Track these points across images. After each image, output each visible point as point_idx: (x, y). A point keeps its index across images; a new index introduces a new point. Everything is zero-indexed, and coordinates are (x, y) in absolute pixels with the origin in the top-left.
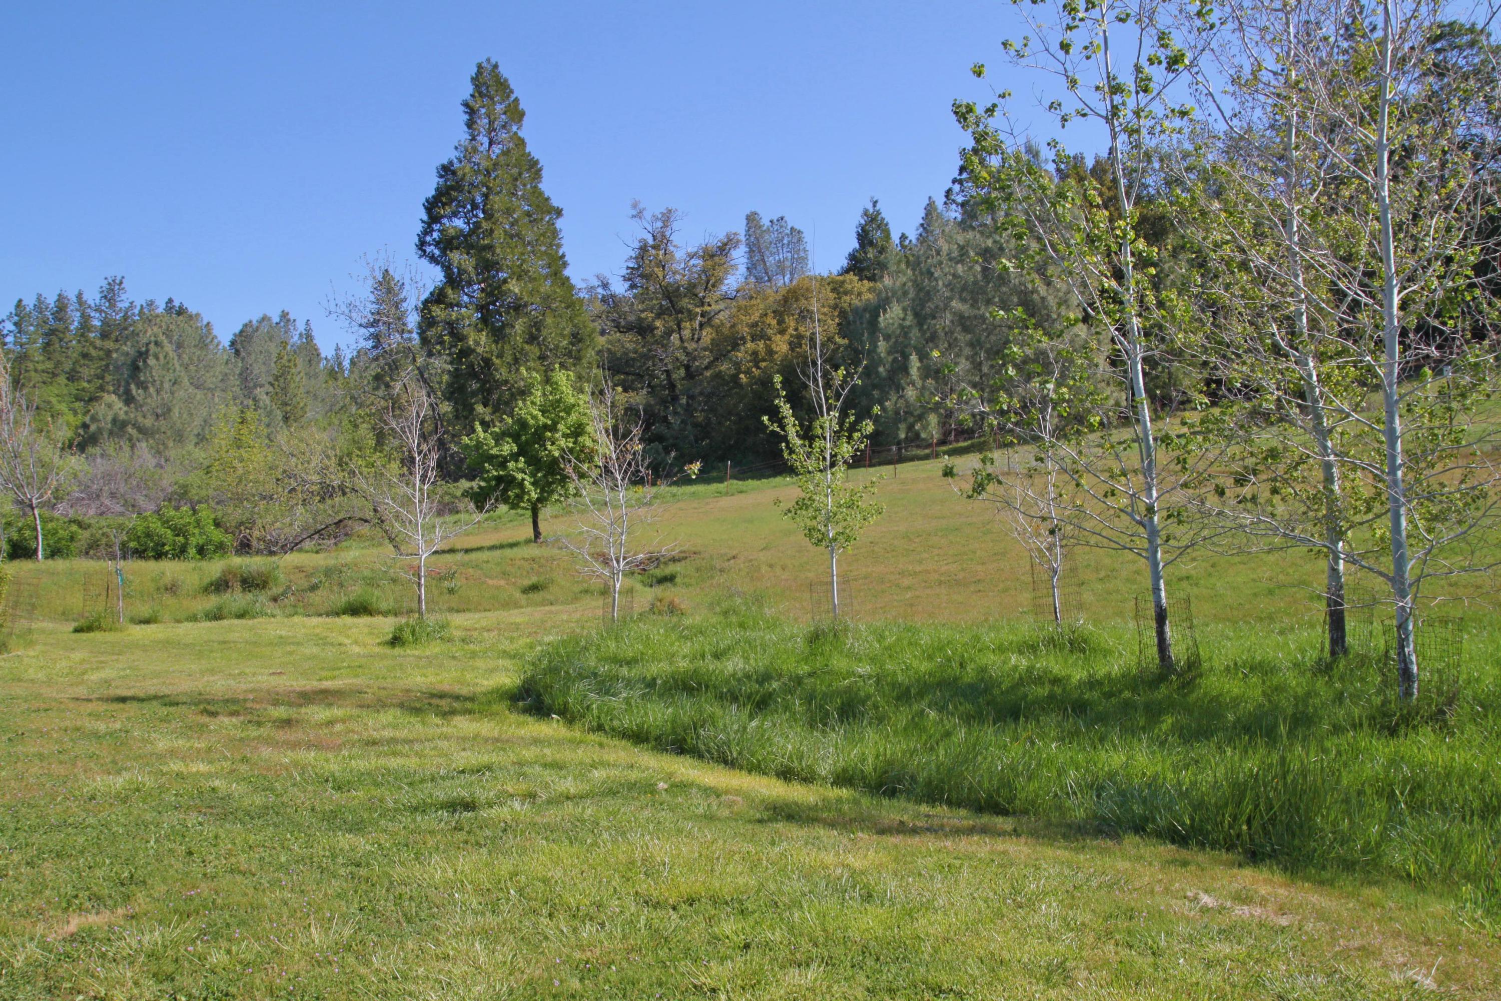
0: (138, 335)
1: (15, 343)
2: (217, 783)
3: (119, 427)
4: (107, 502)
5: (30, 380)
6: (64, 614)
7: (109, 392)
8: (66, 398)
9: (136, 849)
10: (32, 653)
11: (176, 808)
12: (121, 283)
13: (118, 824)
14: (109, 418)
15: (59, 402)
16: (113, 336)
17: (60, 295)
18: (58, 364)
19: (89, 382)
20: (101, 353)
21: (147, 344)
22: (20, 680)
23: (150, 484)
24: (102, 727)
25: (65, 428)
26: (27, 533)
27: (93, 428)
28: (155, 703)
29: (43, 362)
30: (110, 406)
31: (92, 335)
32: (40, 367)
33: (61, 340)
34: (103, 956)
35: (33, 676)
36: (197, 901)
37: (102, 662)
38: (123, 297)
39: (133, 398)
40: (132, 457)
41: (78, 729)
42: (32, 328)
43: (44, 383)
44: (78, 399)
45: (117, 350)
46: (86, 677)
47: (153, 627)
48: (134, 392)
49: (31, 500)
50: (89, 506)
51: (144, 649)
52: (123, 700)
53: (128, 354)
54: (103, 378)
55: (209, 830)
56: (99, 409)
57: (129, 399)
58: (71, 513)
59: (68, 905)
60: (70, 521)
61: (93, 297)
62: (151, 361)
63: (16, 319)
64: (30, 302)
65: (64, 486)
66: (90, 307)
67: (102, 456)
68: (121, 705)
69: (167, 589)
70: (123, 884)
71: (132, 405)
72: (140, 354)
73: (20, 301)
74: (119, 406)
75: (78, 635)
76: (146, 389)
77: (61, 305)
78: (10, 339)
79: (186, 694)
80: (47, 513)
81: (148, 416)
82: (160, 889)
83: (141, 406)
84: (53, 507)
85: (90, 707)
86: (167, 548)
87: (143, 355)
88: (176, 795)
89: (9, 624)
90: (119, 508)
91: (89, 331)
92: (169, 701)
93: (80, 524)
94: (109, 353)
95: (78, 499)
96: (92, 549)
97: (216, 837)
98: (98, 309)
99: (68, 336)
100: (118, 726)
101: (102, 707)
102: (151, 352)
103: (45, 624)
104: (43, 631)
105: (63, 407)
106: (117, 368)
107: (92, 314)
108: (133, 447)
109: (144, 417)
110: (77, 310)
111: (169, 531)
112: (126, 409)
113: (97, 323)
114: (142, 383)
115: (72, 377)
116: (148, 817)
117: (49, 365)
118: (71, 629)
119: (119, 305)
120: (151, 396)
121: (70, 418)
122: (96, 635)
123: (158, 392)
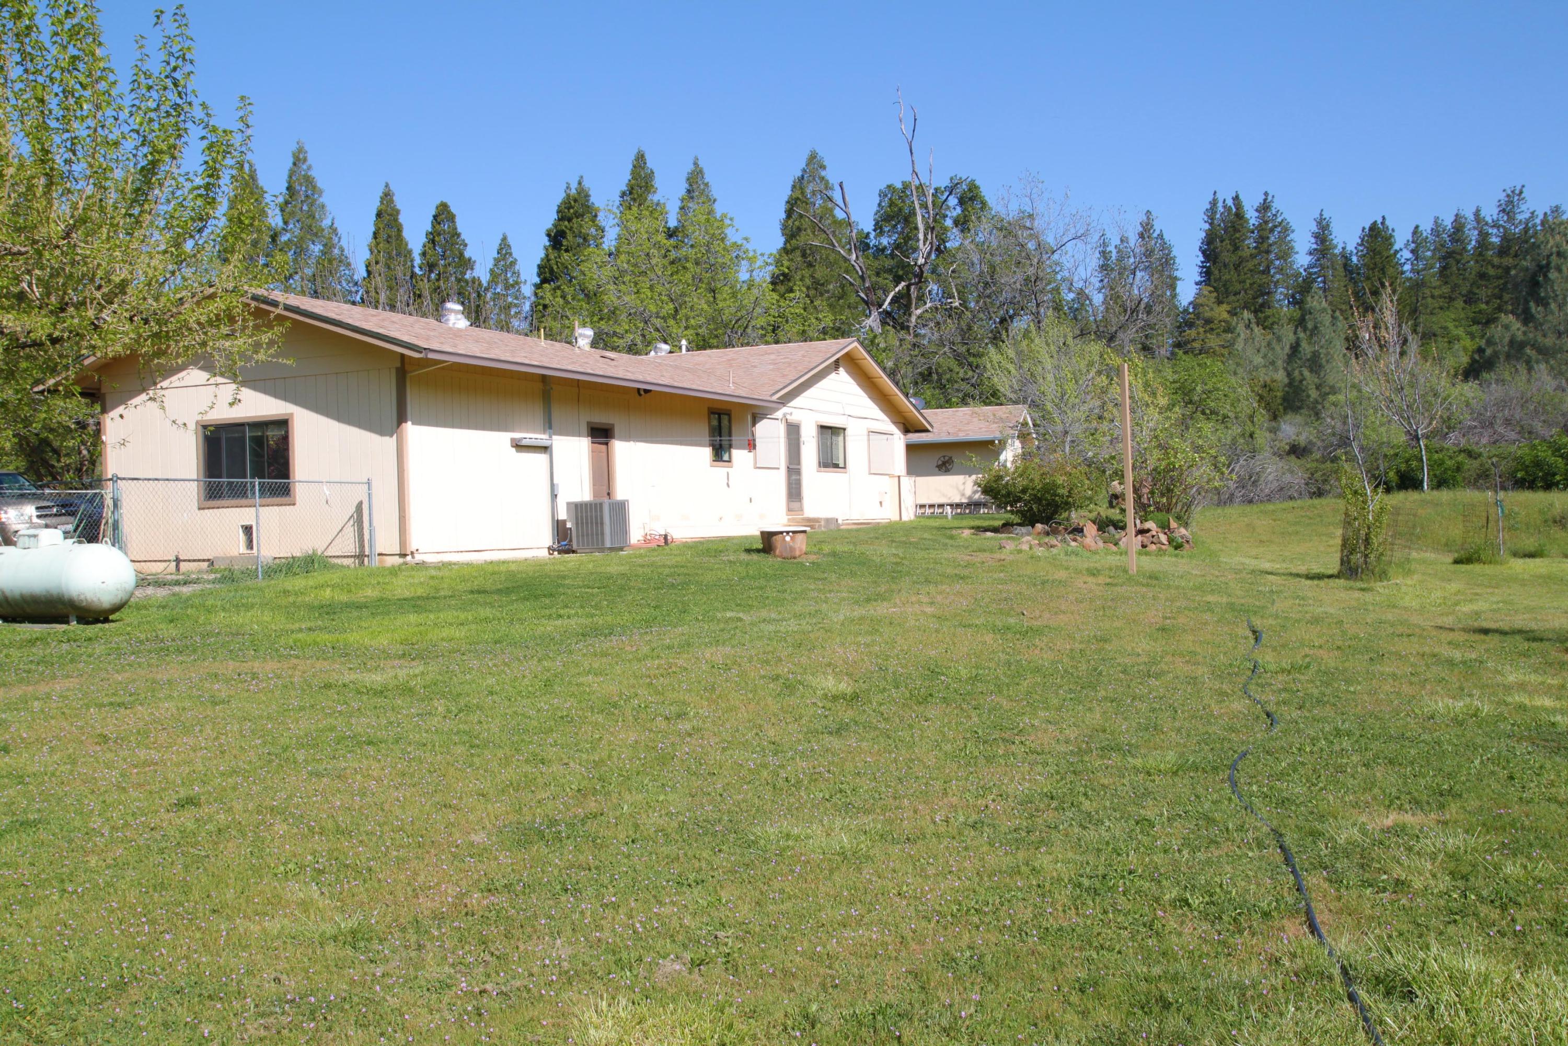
0: (1539, 247)
1: (1412, 271)
2: (1559, 718)
3: (1516, 349)
4: (1501, 430)
5: (1427, 307)
6: (1446, 545)
7: (1506, 313)
8: (1463, 322)
9: (1459, 766)
10: (1409, 582)
11: (1509, 736)
12: (1521, 192)
13: (1449, 744)
14: (1506, 340)
15: (1456, 327)
16: (1512, 251)
17: (1457, 215)
18: (1455, 287)
19: (1487, 303)
20: (1500, 271)
21: (1549, 256)
22: (1394, 607)
23: (1549, 408)
24: (1457, 655)
25: (1462, 353)
26: (1414, 464)
27: (1489, 352)
28: (1518, 637)
29: (1440, 287)
30: (1507, 327)
31: (1491, 253)
32: (1437, 292)
33: (1458, 262)
34: (1410, 849)
35: (1407, 604)
36: (1507, 819)
37: (1477, 594)
38: (1523, 207)
39: (1532, 316)
40: (1529, 381)
41: (1435, 656)
42: (1429, 254)
43: (1441, 308)
44: (1475, 322)
45: (1515, 267)
46: (1458, 608)
47: (1538, 561)
48: (1533, 310)
49: (1416, 431)
50: (1481, 434)
51: (1523, 583)
52: (1486, 631)
53: (1527, 269)
54: (1500, 298)
55: (1538, 759)
56: (1496, 331)
57: (1527, 318)
58: (1463, 442)
59: (1390, 803)
60: (1460, 451)
61: (1490, 212)
62: (1553, 275)
63: (1413, 245)
64: (1426, 227)
65: (1457, 414)
66: (1487, 224)
67: (1497, 381)
68: (1482, 637)
69: (1555, 522)
70: (1442, 795)
71: (1531, 325)
72: (1540, 267)
73: (1417, 227)
74: (1517, 326)
75: (1459, 566)
76: (1546, 305)
77: (1459, 225)
78: (1407, 267)
79: (1554, 630)
80: (1436, 443)
81: (1550, 334)
82: (1474, 804)
83: (1541, 325)
84: (1445, 436)
85: (1451, 636)
86: (1558, 478)
87: (1544, 269)
88: (1513, 725)
89: (1389, 553)
90: (1513, 435)
91: (1487, 249)
92: (1532, 636)
93: (1470, 454)
94: (1507, 270)
95: (1470, 428)
96: (1482, 479)
97: (1541, 767)
98: (1496, 225)
99: (1466, 257)
100: (1473, 656)
101: (1460, 637)
102: (1553, 265)
103: (1428, 555)
104: (1424, 561)
105: (1460, 332)
106: (1516, 286)
107: (1490, 231)
108: (1530, 369)
109: (1544, 336)
110: (1475, 228)
111: (1560, 460)
112: (1523, 329)
113: (1495, 240)
114: (1543, 299)
115: (1470, 299)
116: (1479, 741)
117: (1446, 290)
118: (1450, 560)
119: (1520, 217)
120: (1552, 313)
121: (1468, 342)
122: (1476, 568)
123: (1560, 307)
